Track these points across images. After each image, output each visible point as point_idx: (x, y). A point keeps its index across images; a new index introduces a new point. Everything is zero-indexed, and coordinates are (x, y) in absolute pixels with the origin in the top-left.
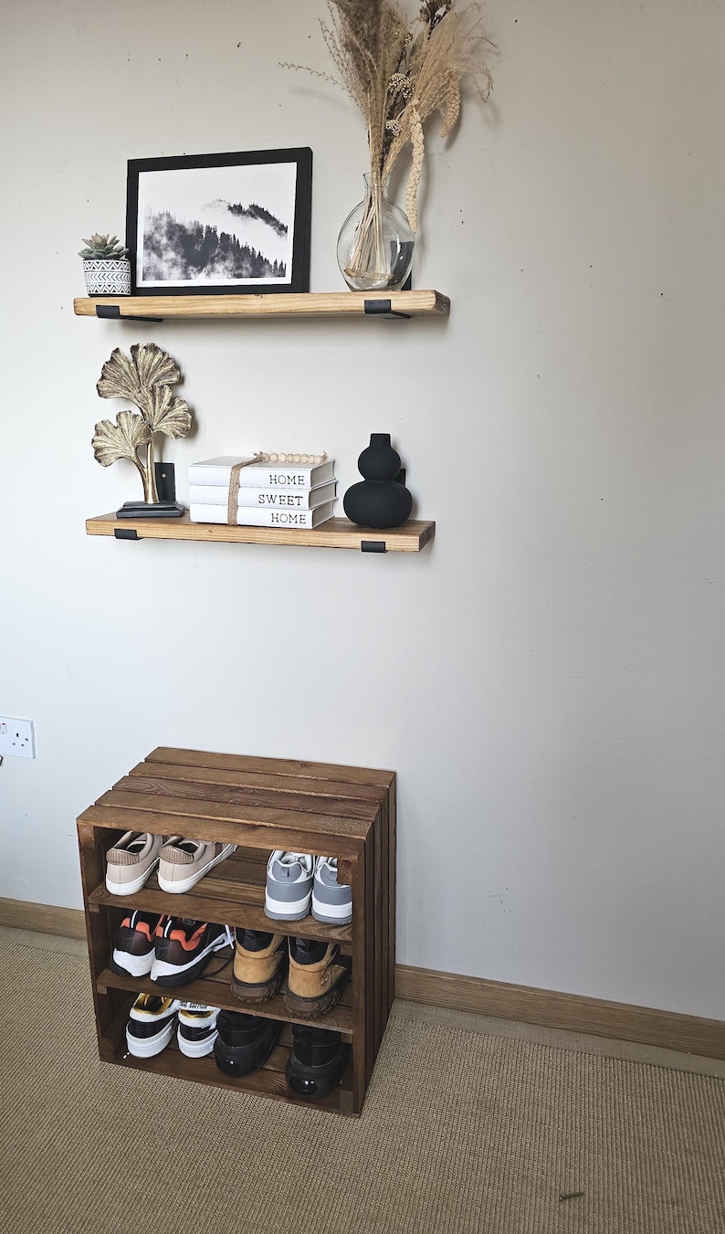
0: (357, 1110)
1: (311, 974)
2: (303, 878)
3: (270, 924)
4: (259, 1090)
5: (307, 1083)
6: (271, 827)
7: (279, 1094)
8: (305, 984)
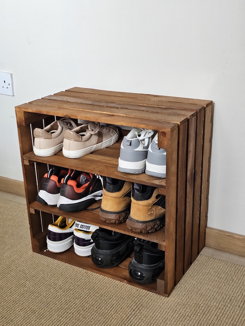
0: (167, 293)
1: (142, 207)
2: (140, 148)
3: (120, 175)
4: (113, 275)
5: (139, 274)
6: (123, 116)
7: (123, 279)
8: (138, 212)
